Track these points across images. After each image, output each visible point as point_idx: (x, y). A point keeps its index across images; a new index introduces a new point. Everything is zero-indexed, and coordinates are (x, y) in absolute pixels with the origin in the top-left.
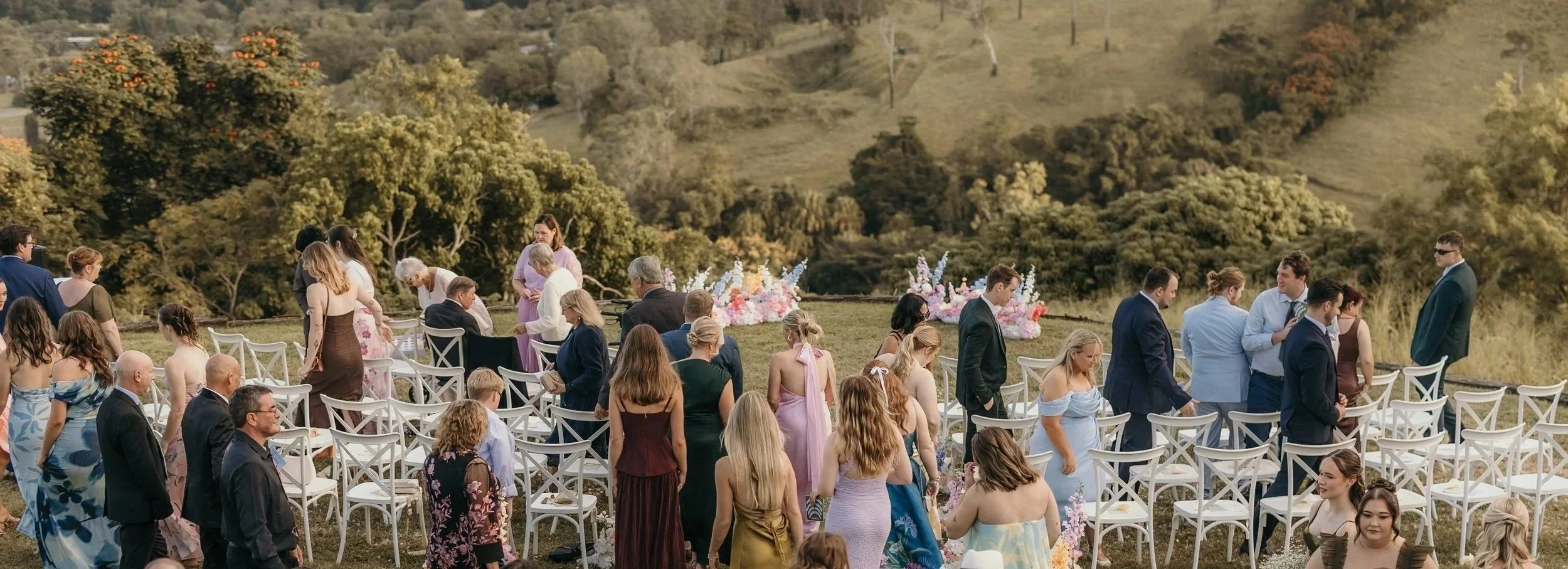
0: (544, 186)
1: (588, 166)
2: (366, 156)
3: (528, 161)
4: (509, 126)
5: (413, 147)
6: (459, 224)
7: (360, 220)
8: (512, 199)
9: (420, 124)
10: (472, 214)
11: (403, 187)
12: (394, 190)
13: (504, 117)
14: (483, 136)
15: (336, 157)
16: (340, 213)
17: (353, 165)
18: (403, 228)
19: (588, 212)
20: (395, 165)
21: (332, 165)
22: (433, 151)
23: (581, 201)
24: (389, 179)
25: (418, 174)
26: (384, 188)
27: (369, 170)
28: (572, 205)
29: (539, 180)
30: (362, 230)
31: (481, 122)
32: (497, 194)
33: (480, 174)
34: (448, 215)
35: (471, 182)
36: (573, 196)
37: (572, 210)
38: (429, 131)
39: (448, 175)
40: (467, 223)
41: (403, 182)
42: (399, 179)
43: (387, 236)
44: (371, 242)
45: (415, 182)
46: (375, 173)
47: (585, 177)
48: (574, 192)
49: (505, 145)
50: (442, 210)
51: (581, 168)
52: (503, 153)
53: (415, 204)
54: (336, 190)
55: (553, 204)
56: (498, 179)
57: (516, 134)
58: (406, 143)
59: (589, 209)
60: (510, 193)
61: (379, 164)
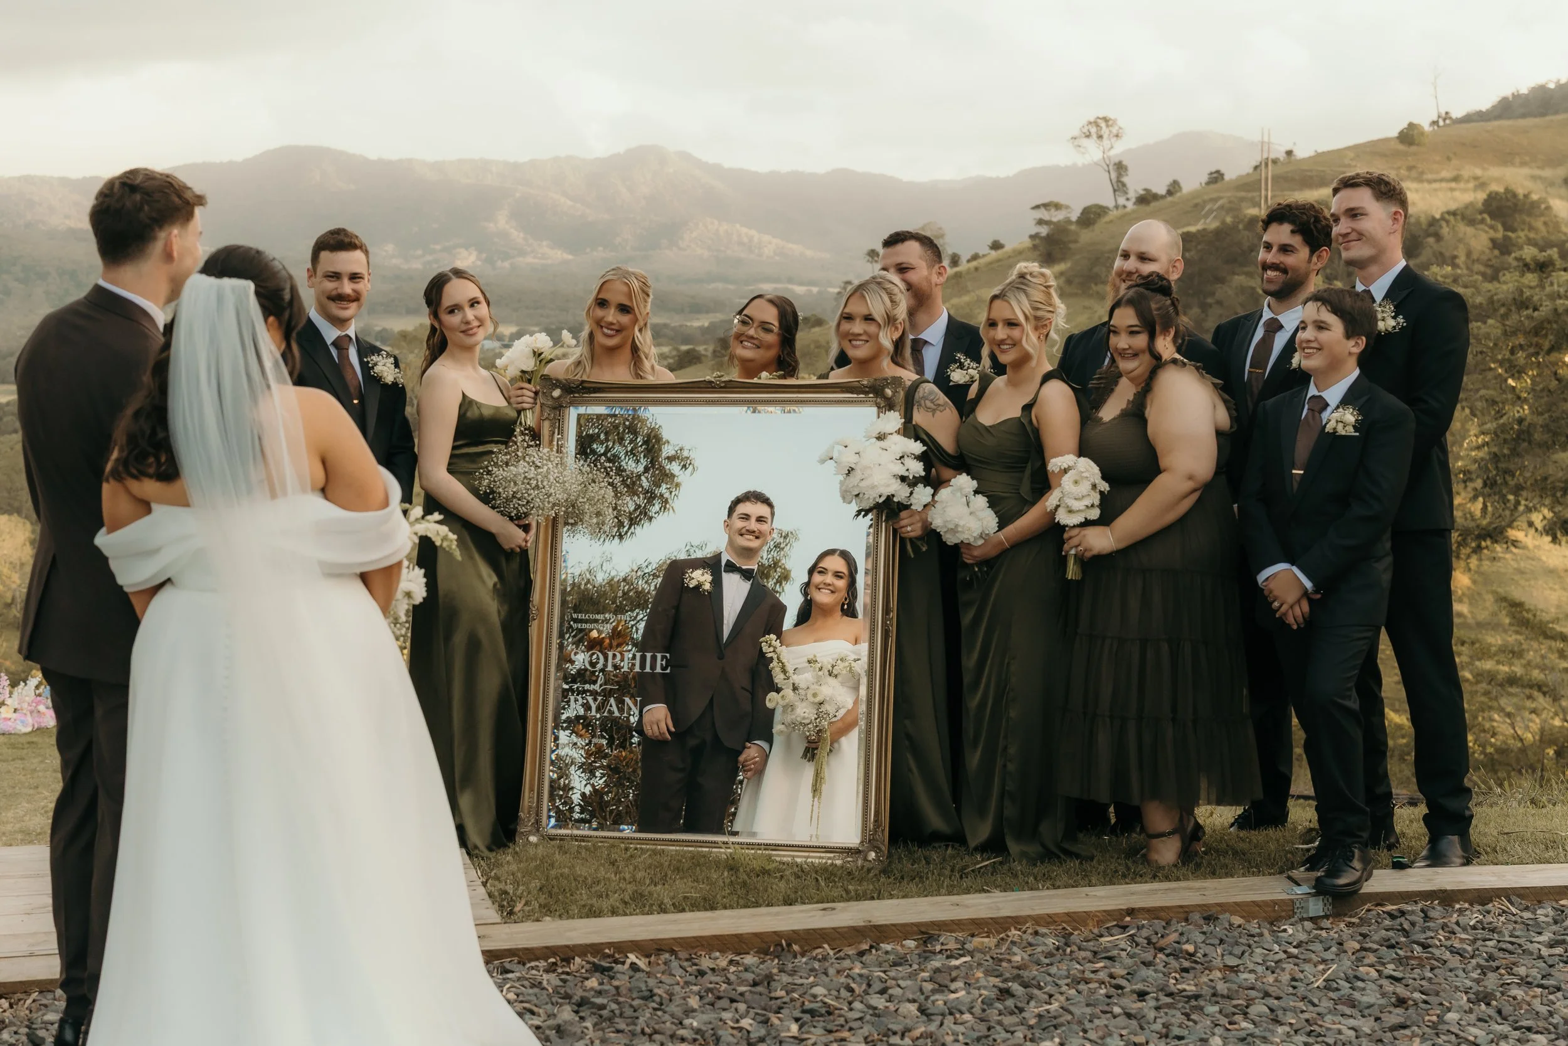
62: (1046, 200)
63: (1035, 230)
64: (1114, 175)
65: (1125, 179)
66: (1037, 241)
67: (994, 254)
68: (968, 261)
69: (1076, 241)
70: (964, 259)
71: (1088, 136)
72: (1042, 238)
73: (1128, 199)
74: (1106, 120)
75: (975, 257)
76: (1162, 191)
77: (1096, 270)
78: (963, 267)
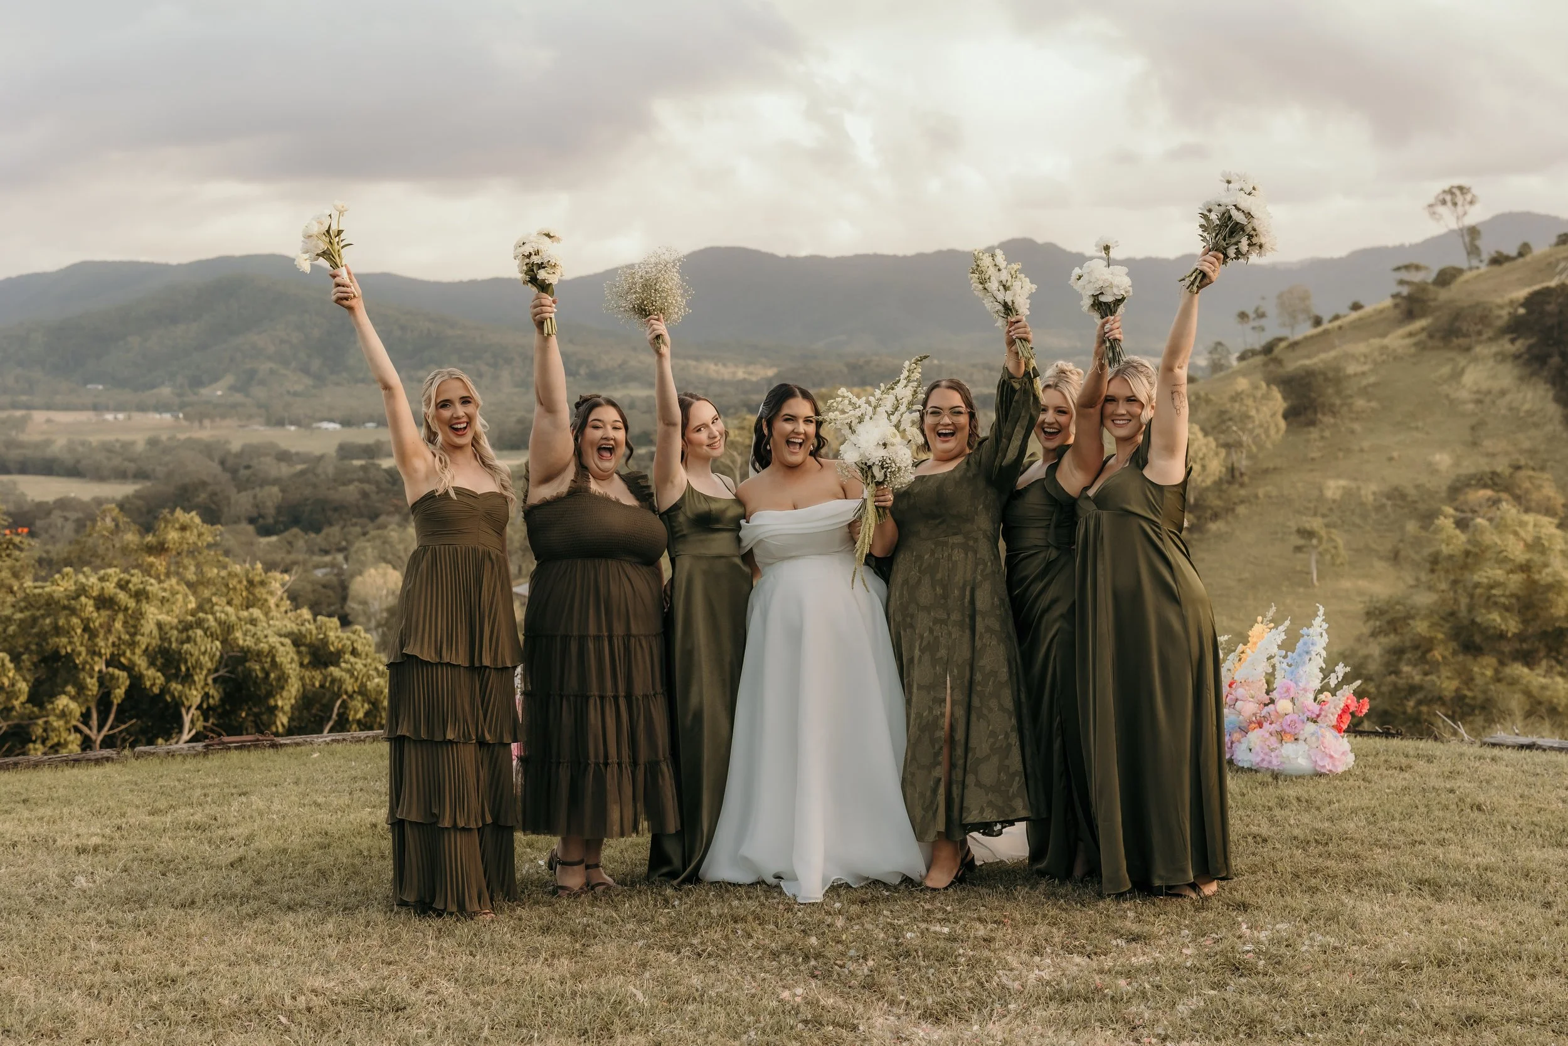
0: (306, 661)
1: (363, 634)
2: (61, 622)
3: (284, 631)
4: (263, 591)
5: (126, 609)
6: (189, 708)
7: (49, 707)
8: (260, 675)
9: (136, 579)
10: (206, 696)
11: (112, 662)
12: (100, 666)
13: (257, 579)
14: (229, 603)
15: (19, 626)
16: (23, 698)
17: (43, 636)
18: (112, 716)
19: (363, 691)
20: (102, 633)
21: (13, 636)
22: (153, 614)
23: (352, 675)
24: (94, 652)
25: (133, 644)
26: (85, 662)
27: (64, 640)
28: (341, 681)
29: (299, 653)
30: (52, 718)
31: (227, 585)
32: (240, 668)
33: (218, 643)
34: (173, 696)
35: (204, 653)
36: (342, 670)
37: (340, 688)
38: (149, 588)
39: (174, 645)
40: (199, 707)
41: (112, 655)
42: (107, 652)
43: (90, 729)
44: (64, 735)
45: (128, 653)
46: (74, 644)
47: (359, 647)
48: (343, 665)
49: (256, 612)
50: (164, 690)
51: (354, 637)
52: (253, 622)
53: (128, 683)
54: (18, 668)
55: (317, 684)
56: (242, 649)
57: (272, 602)
58: (116, 603)
59: (363, 685)
60: (258, 667)
61: (79, 631)
62: (1406, 262)
63: (1396, 289)
64: (1467, 239)
65: (1478, 243)
66: (1398, 300)
67: (1354, 315)
68: (1331, 321)
69: (1435, 300)
70: (1326, 318)
71: (1444, 202)
72: (1404, 298)
73: (1481, 261)
74: (1461, 188)
75: (1336, 317)
76: (1513, 252)
77: (1457, 324)
78: (1326, 325)
